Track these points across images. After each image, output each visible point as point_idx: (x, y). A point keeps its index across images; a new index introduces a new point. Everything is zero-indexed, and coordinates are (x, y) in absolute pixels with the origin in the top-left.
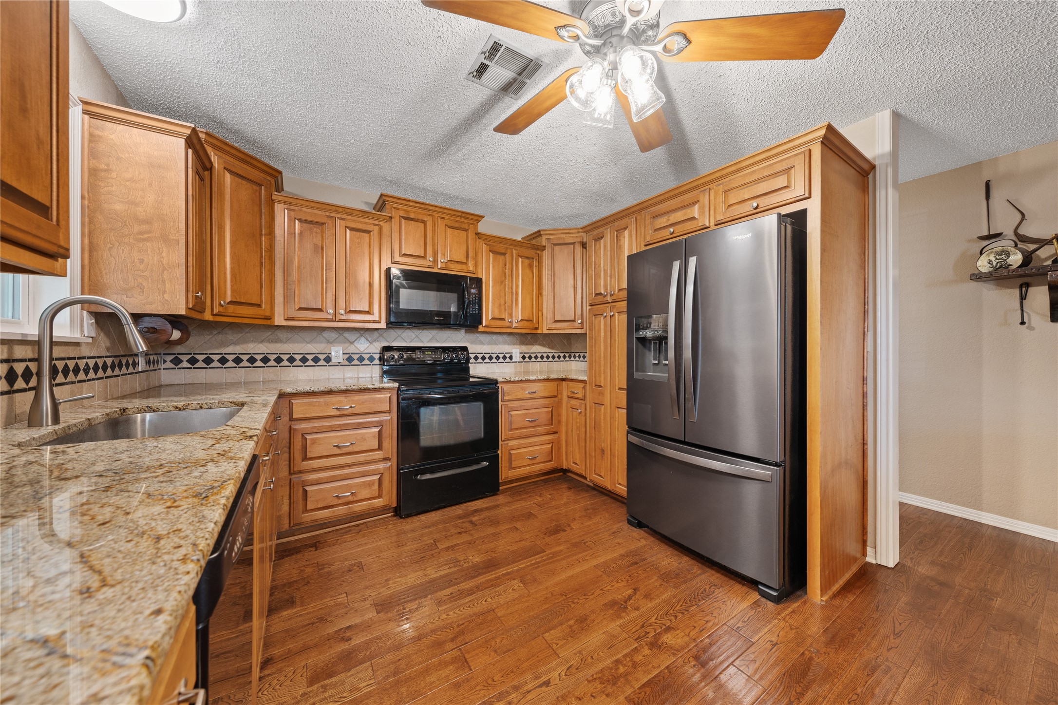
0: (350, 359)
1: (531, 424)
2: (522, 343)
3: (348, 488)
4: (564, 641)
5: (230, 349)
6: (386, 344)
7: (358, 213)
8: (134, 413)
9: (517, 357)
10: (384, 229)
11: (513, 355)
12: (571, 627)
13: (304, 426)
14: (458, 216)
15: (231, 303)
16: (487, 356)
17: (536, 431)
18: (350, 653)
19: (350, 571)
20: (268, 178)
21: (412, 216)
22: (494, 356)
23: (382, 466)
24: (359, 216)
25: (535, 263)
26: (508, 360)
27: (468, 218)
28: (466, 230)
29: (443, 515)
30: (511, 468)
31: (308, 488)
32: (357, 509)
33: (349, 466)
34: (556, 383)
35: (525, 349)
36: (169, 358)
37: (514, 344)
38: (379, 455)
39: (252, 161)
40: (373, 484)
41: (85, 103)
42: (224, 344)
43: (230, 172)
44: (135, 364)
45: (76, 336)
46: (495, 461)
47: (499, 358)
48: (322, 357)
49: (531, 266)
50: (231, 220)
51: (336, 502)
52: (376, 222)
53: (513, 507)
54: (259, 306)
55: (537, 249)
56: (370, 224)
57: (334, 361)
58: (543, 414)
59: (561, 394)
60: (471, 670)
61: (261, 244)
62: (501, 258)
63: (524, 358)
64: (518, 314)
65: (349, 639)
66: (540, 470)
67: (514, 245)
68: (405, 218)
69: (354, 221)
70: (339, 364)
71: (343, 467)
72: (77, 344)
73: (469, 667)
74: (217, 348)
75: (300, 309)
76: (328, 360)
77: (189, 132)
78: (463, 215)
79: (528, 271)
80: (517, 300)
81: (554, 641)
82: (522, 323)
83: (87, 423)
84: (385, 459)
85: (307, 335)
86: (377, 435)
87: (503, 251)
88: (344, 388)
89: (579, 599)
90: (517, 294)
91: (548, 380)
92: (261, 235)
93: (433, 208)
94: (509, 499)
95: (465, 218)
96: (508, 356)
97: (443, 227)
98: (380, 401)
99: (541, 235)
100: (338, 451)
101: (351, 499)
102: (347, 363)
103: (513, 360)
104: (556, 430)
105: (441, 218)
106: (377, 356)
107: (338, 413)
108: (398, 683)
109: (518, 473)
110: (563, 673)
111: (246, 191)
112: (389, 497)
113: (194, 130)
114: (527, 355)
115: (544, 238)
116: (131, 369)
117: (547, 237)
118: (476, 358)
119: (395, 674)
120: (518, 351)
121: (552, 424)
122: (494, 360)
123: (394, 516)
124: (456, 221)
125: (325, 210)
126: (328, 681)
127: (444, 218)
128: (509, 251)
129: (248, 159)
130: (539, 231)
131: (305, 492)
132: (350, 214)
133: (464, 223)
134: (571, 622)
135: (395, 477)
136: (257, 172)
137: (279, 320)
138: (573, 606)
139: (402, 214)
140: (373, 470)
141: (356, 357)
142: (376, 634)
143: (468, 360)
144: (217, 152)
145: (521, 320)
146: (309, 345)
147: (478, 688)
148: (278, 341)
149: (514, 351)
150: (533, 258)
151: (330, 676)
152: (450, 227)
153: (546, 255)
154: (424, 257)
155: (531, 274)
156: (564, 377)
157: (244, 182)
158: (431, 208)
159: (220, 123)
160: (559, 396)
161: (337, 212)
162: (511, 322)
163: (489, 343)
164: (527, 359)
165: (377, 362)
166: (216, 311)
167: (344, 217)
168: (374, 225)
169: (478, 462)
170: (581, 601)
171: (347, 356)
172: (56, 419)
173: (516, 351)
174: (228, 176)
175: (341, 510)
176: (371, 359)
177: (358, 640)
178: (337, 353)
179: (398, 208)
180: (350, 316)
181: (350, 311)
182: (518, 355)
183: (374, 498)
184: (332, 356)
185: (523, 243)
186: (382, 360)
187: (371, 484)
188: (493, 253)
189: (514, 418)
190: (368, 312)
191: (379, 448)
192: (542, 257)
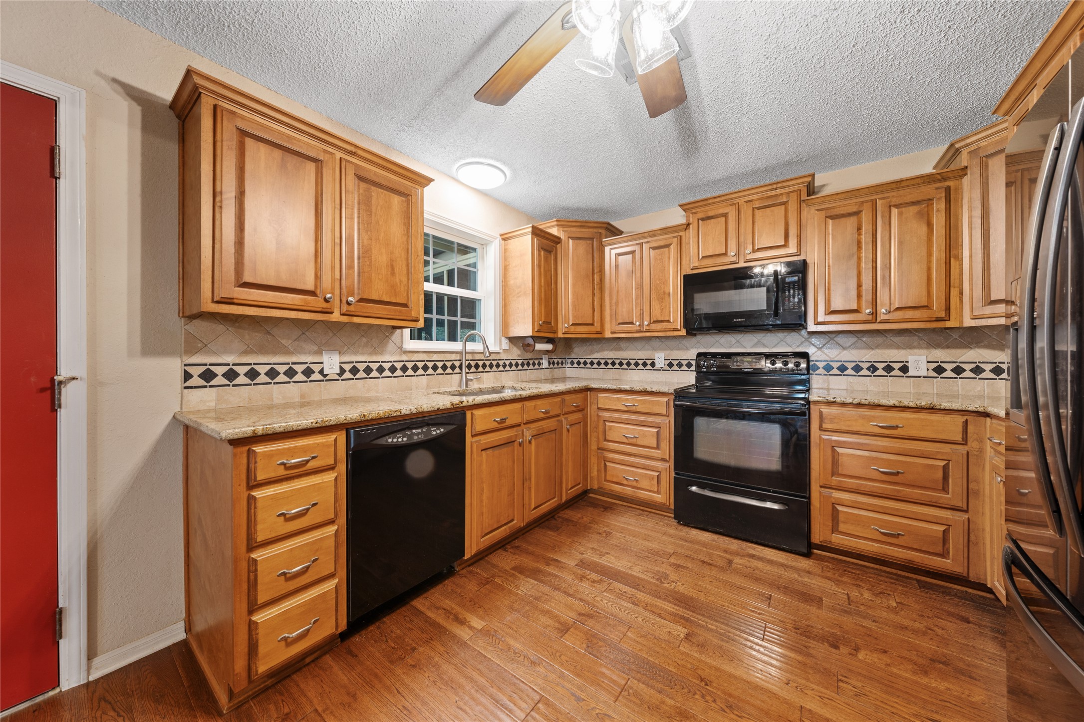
0: (671, 365)
1: (885, 478)
2: (935, 345)
3: (633, 474)
4: (639, 702)
5: (595, 356)
6: (702, 351)
7: (659, 232)
8: (508, 389)
9: (921, 369)
10: (684, 237)
11: (909, 365)
12: (663, 703)
13: (605, 414)
14: (773, 190)
15: (573, 325)
16: (850, 366)
17: (899, 491)
18: (539, 571)
19: (600, 534)
20: (600, 231)
21: (711, 214)
22: (865, 366)
23: (659, 465)
24: (661, 235)
25: (939, 206)
26: (897, 373)
27: (788, 186)
28: (784, 204)
29: (714, 541)
30: (835, 529)
31: (608, 464)
32: (640, 495)
33: (635, 455)
34: (960, 419)
35: (940, 355)
36: (569, 361)
37: (915, 348)
38: (656, 453)
39: (587, 224)
40: (653, 479)
41: (501, 235)
42: (592, 352)
43: (572, 238)
44: (539, 364)
45: (497, 349)
46: (800, 509)
47: (876, 369)
48: (649, 362)
49: (922, 215)
50: (573, 269)
51: (625, 482)
52: (678, 233)
53: (806, 579)
54: (592, 325)
55: (948, 176)
56: (670, 237)
57: (658, 366)
58: (917, 467)
59: (980, 440)
60: (561, 637)
61: (593, 280)
62: (851, 222)
63: (940, 370)
64: (891, 300)
65: (548, 565)
67: (883, 192)
68: (703, 219)
69: (656, 240)
70: (662, 369)
71: (631, 455)
72: (499, 353)
73: (563, 635)
74: (589, 355)
75: (620, 324)
76: (653, 365)
77: (530, 229)
78: (779, 185)
79: (917, 226)
80: (888, 276)
81: (631, 691)
82: (900, 313)
83: (479, 390)
84: (663, 460)
85: (639, 345)
86: (656, 435)
87: (854, 209)
89: (714, 701)
92: (593, 274)
93: (737, 195)
94: (818, 570)
95: (782, 188)
96: (897, 366)
97: (752, 212)
98: (658, 402)
99: (958, 152)
100: (626, 441)
101: (635, 484)
102: (668, 368)
103: (910, 374)
104: (961, 504)
105: (747, 202)
106: (694, 363)
107: (625, 409)
108: (531, 603)
109: (852, 544)
110: (597, 711)
111: (583, 246)
112: (667, 497)
113: (533, 227)
114: (949, 367)
115: (964, 151)
116: (536, 366)
117: (972, 148)
118: (826, 368)
119: (536, 598)
120: (923, 359)
121: (946, 492)
122: (865, 372)
123: (675, 518)
124: (769, 197)
125: (636, 240)
126: (516, 573)
127: (751, 201)
128: (869, 204)
129: (584, 224)
130: (952, 146)
131: (605, 465)
132: (654, 236)
133: (782, 194)
134: (670, 702)
136: (591, 230)
137: (608, 335)
138: (697, 697)
139: (701, 215)
140: (652, 466)
141: (675, 363)
142: (559, 574)
143: (809, 370)
144: (565, 229)
145: (902, 308)
146: (640, 352)
147: (548, 649)
148: (620, 349)
149: (911, 359)
150: (932, 199)
151: (521, 572)
152: (759, 208)
153: (968, 183)
154: (725, 254)
155: (924, 229)
156: (981, 409)
157: (581, 241)
158: (733, 196)
159: (568, 209)
160: (973, 444)
161: (644, 238)
162: (874, 314)
164: (950, 374)
165: (693, 368)
166: (563, 331)
167: (649, 239)
168: (674, 237)
170: (713, 705)
171: (668, 362)
172: (467, 386)
173: (920, 360)
174: (571, 241)
175: (628, 491)
176: (689, 365)
177: (550, 569)
178: (660, 358)
179: (696, 213)
180: (654, 326)
181: (655, 322)
182: (924, 366)
183: (654, 492)
184: (656, 362)
185: (901, 181)
186: (698, 366)
187: (652, 478)
188: (832, 217)
189: (842, 460)
190: (668, 321)
191: (658, 447)
192: (959, 189)
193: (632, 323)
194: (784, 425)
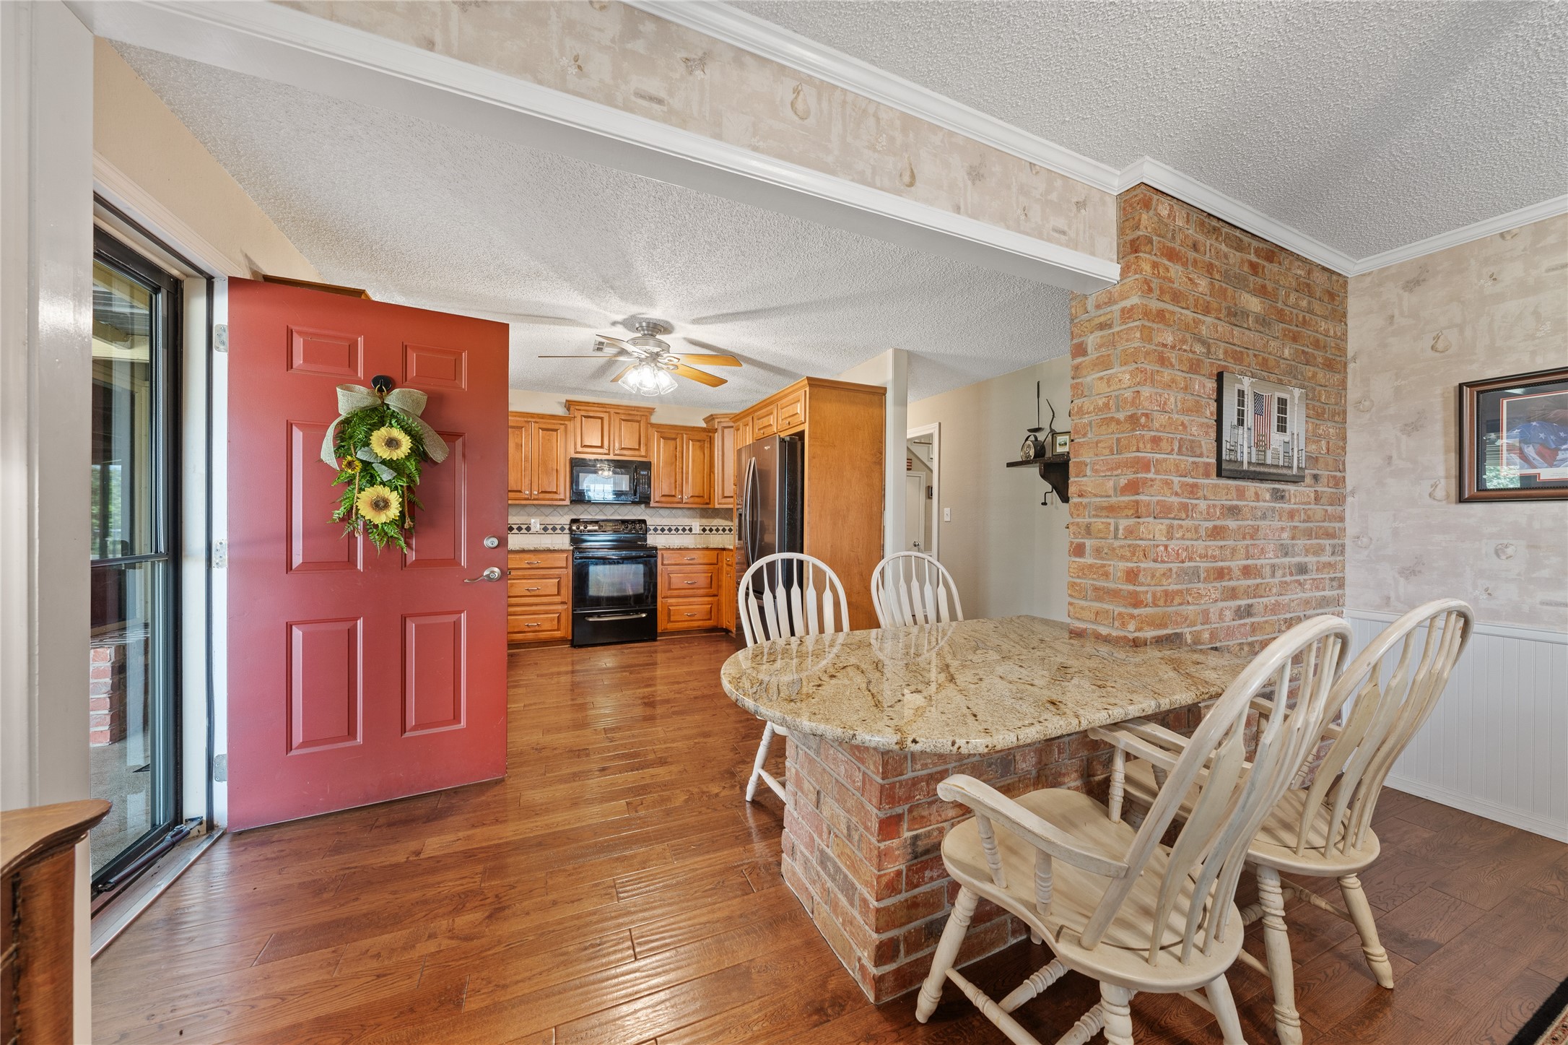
0: (545, 529)
1: (690, 586)
2: (702, 516)
3: (535, 620)
6: (575, 517)
7: (548, 417)
9: (697, 529)
10: (569, 426)
11: (694, 527)
14: (630, 411)
16: (666, 528)
17: (695, 592)
21: (592, 414)
22: (673, 528)
23: (560, 607)
24: (550, 419)
25: (707, 445)
26: (687, 532)
27: (641, 412)
28: (639, 422)
30: (669, 621)
32: (542, 637)
33: (536, 605)
34: (716, 552)
35: (705, 522)
37: (694, 518)
38: (558, 599)
40: (554, 620)
46: (653, 613)
47: (678, 530)
48: (524, 527)
49: (702, 448)
51: (527, 629)
52: (562, 422)
55: (709, 432)
56: (557, 424)
57: (533, 530)
58: (702, 580)
59: (722, 562)
62: (672, 443)
63: (704, 530)
64: (688, 491)
66: (699, 627)
67: (686, 431)
68: (585, 417)
69: (545, 423)
70: (537, 533)
71: (532, 605)
76: (528, 529)
78: (636, 409)
79: (699, 453)
80: (687, 478)
82: (692, 499)
84: (563, 603)
85: (513, 510)
86: (558, 584)
87: (674, 436)
88: (532, 549)
90: (687, 473)
91: (707, 549)
93: (609, 407)
95: (637, 412)
96: (687, 528)
97: (617, 421)
98: (560, 559)
99: (714, 419)
100: (529, 594)
101: (537, 628)
102: (543, 532)
103: (691, 532)
104: (716, 593)
105: (616, 413)
106: (567, 527)
107: (529, 566)
109: (675, 626)
112: (565, 631)
114: (707, 528)
115: (717, 421)
117: (720, 421)
118: (655, 530)
120: (698, 524)
121: (711, 588)
122: (673, 532)
123: (572, 645)
124: (630, 414)
125: (524, 417)
127: (618, 413)
128: (680, 436)
130: (712, 415)
132: (541, 418)
133: (637, 415)
135: (571, 617)
139: (583, 413)
140: (554, 610)
141: (550, 527)
143: (646, 530)
145: (692, 497)
146: (515, 518)
149: (693, 524)
150: (704, 441)
152: (624, 420)
153: (717, 437)
154: (602, 447)
155: (701, 455)
156: (723, 547)
158: (607, 406)
160: (720, 564)
161: (533, 417)
162: (682, 498)
163: (668, 517)
164: (707, 532)
165: (567, 531)
167: (538, 420)
168: (561, 425)
169: (637, 612)
171: (543, 526)
173: (696, 525)
175: (530, 636)
176: (562, 529)
178: (536, 523)
179: (579, 410)
180: (542, 496)
181: (542, 492)
182: (698, 528)
183: (554, 630)
184: (532, 527)
185: (694, 427)
186: (570, 529)
187: (552, 620)
188: (664, 438)
189: (673, 580)
190: (556, 493)
191: (559, 594)
192: (714, 438)
193: (520, 491)
194: (645, 564)
